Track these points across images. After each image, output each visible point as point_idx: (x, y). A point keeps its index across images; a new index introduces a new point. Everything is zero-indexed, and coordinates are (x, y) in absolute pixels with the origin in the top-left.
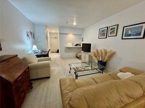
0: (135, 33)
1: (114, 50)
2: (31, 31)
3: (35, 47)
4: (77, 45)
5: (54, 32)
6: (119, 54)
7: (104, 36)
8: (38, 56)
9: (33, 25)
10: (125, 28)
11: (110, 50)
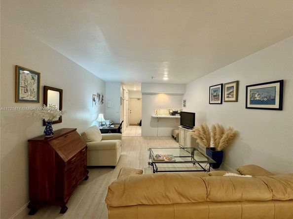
0: (265, 99)
2: (100, 93)
3: (101, 117)
4: (174, 113)
5: (135, 89)
7: (218, 99)
8: (103, 131)
9: (104, 83)
10: (249, 88)
11: (228, 127)
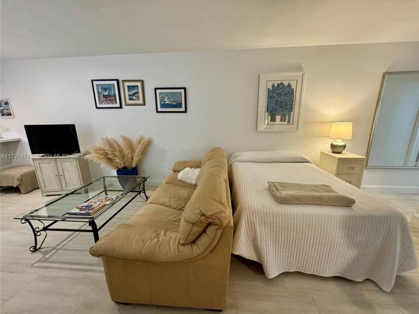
0: (174, 103)
1: (147, 137)
6: (159, 144)
7: (113, 101)
10: (158, 91)
